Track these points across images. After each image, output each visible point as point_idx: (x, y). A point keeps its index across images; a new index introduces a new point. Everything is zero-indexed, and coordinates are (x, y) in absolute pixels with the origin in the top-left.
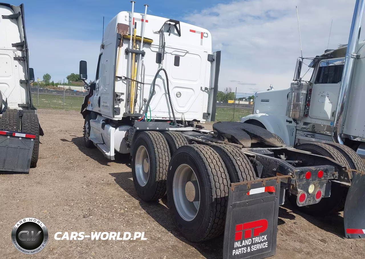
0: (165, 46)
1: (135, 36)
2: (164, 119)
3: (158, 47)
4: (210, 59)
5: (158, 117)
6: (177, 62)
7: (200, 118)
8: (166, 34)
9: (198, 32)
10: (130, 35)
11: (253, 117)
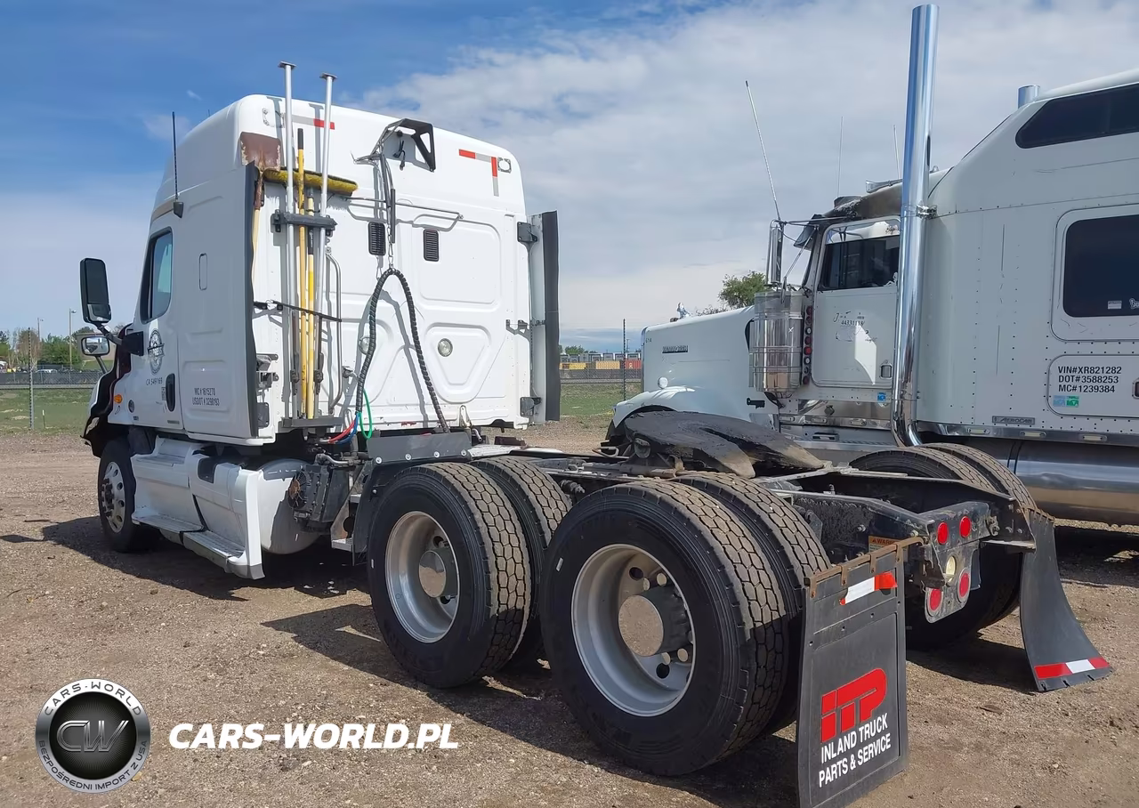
0: (396, 201)
1: (301, 172)
2: (409, 427)
3: (373, 204)
4: (525, 235)
5: (388, 424)
6: (431, 252)
7: (512, 414)
8: (393, 164)
9: (483, 158)
10: (285, 169)
11: (653, 398)
